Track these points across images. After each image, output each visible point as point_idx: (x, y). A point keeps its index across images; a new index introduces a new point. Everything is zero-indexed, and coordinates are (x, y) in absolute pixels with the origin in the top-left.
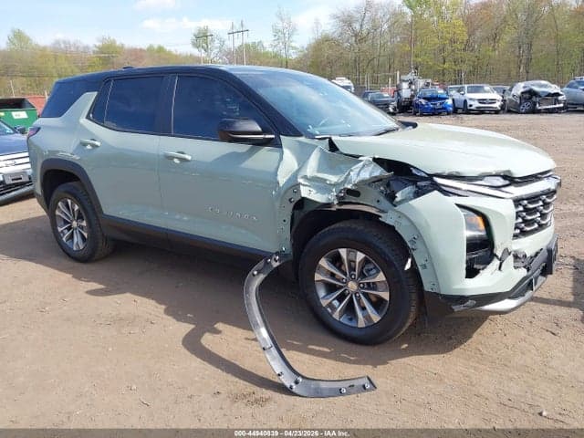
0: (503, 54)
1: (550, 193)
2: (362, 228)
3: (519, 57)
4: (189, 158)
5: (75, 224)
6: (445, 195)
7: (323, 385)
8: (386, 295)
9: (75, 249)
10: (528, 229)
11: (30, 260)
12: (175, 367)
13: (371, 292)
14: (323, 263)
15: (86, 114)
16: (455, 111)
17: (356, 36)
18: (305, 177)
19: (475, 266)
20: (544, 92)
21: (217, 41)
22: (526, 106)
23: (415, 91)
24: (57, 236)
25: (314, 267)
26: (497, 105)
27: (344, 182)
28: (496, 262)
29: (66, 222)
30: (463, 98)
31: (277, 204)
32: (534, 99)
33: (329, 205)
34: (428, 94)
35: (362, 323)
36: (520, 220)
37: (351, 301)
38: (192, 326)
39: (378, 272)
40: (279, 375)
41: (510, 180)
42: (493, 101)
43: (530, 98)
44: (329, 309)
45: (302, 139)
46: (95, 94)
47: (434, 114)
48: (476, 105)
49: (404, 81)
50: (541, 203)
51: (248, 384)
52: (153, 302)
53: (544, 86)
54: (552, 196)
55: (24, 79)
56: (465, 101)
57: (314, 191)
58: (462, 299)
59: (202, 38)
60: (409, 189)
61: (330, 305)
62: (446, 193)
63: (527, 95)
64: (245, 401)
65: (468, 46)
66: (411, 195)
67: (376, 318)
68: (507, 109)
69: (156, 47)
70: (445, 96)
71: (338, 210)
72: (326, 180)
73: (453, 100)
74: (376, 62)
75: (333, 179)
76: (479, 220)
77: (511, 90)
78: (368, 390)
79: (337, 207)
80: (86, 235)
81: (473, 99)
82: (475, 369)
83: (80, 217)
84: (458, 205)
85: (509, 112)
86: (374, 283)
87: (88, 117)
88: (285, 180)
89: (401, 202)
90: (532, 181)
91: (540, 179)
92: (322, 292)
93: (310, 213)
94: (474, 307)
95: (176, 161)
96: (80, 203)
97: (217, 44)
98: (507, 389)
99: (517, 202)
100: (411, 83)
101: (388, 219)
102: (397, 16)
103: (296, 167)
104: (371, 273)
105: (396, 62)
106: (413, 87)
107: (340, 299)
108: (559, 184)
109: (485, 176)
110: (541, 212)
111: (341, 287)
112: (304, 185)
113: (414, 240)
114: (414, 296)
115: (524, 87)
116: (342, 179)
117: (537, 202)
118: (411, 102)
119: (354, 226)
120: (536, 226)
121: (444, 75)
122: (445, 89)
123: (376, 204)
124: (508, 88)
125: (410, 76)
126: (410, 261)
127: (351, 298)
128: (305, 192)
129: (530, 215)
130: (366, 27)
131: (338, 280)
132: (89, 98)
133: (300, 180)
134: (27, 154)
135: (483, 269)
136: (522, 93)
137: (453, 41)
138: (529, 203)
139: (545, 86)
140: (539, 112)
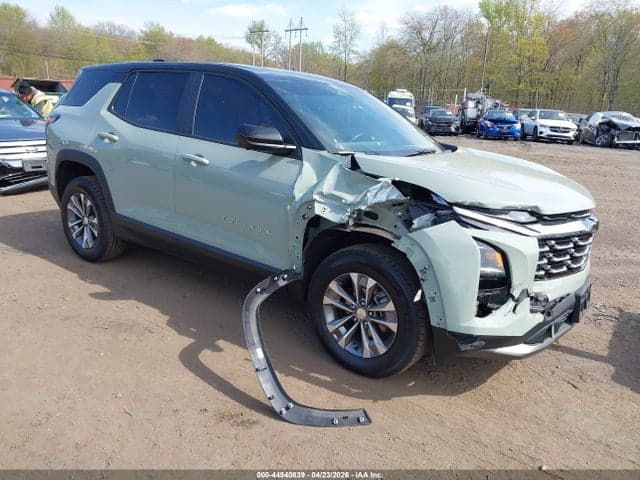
0: (587, 80)
1: (584, 236)
2: (376, 253)
3: (604, 83)
4: (206, 161)
5: (86, 220)
6: (463, 226)
7: (315, 413)
8: (394, 327)
9: (84, 246)
10: (554, 271)
11: (37, 254)
12: (166, 379)
13: (381, 322)
14: (334, 286)
15: (108, 104)
16: (524, 137)
17: (424, 45)
18: (321, 194)
19: (489, 305)
20: (624, 125)
21: (272, 38)
22: (603, 139)
23: (482, 111)
24: (67, 231)
25: (323, 289)
26: (571, 135)
27: (359, 203)
28: (511, 304)
29: (77, 218)
30: (534, 124)
31: (291, 219)
32: (612, 131)
33: (344, 225)
34: (496, 116)
35: (367, 353)
36: (545, 261)
37: (358, 329)
38: (192, 341)
39: (389, 301)
40: (270, 398)
41: (539, 217)
42: (567, 130)
43: (609, 130)
44: (335, 336)
45: (324, 153)
46: (119, 85)
47: (500, 139)
48: (547, 132)
49: (471, 99)
50: (572, 245)
51: (237, 404)
52: (157, 311)
53: (625, 119)
54: (587, 239)
55: (63, 61)
56: (536, 127)
57: (329, 210)
58: (470, 338)
59: (257, 33)
60: (428, 217)
61: (337, 331)
62: (464, 224)
63: (606, 127)
64: (231, 422)
65: (547, 67)
66: (429, 223)
67: (382, 350)
68: (582, 139)
69: (206, 38)
70: (514, 119)
71: (353, 231)
72: (342, 199)
73: (523, 125)
74: (443, 76)
75: (349, 198)
76: (498, 256)
77: (588, 119)
78: (362, 424)
79: (352, 228)
80: (96, 233)
81: (545, 125)
82: (481, 414)
83: (92, 214)
84: (475, 238)
85: (584, 143)
86: (383, 312)
87: (109, 109)
88: (300, 195)
89: (416, 230)
90: (564, 221)
91: (575, 219)
92: (330, 317)
93: (324, 231)
94: (484, 348)
95: (193, 163)
96: (93, 199)
97: (272, 40)
98: (509, 438)
99: (543, 241)
100: (478, 102)
101: (401, 245)
102: (473, 26)
103: (315, 182)
104: (381, 301)
105: (466, 78)
106: (480, 107)
107: (348, 325)
108: (596, 227)
109: (510, 210)
110: (571, 255)
111: (350, 314)
112: (319, 202)
113: (424, 271)
114: (423, 331)
115: (603, 118)
116: (359, 199)
117: (568, 243)
118: (476, 123)
119: (367, 250)
120: (565, 269)
121: (517, 96)
122: (514, 113)
123: (392, 229)
124: (585, 117)
125: (478, 95)
126: (420, 292)
127: (359, 327)
128: (319, 210)
129: (558, 256)
130: (436, 36)
131: (348, 306)
132: (113, 89)
133: (316, 197)
134: (44, 142)
135: (497, 309)
136: (600, 124)
137: (531, 60)
138: (557, 243)
139: (627, 119)
140: (617, 146)
